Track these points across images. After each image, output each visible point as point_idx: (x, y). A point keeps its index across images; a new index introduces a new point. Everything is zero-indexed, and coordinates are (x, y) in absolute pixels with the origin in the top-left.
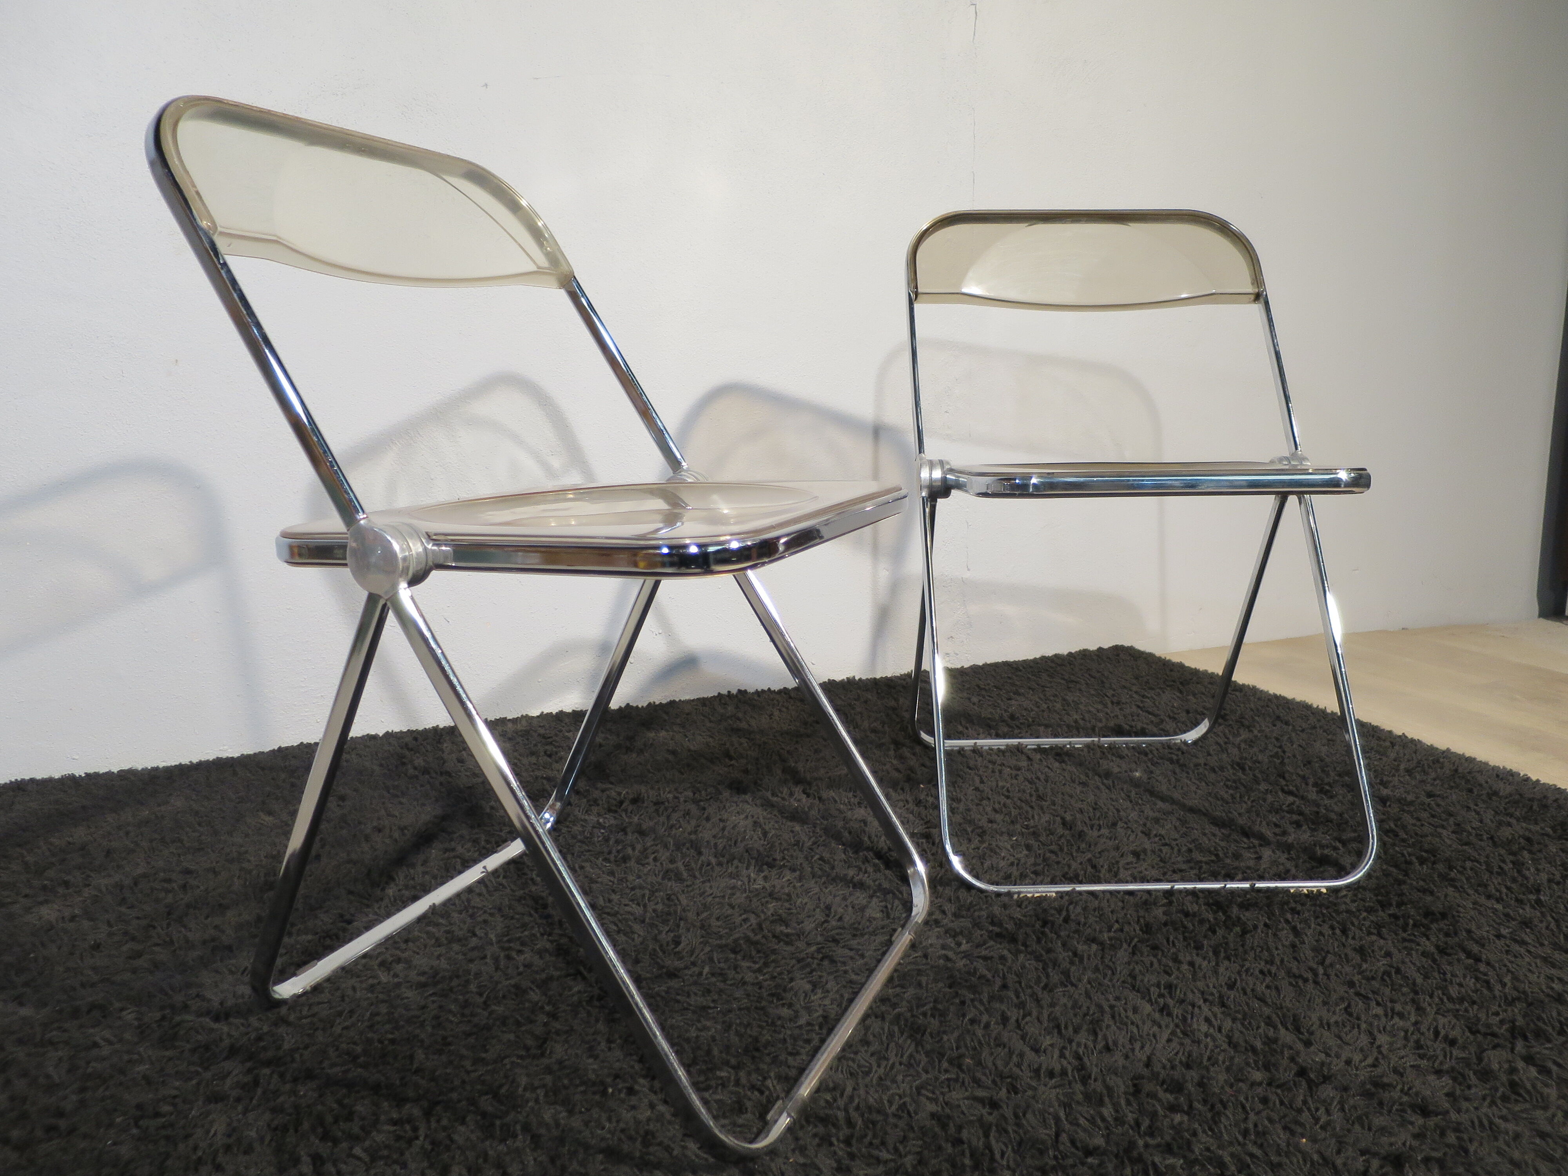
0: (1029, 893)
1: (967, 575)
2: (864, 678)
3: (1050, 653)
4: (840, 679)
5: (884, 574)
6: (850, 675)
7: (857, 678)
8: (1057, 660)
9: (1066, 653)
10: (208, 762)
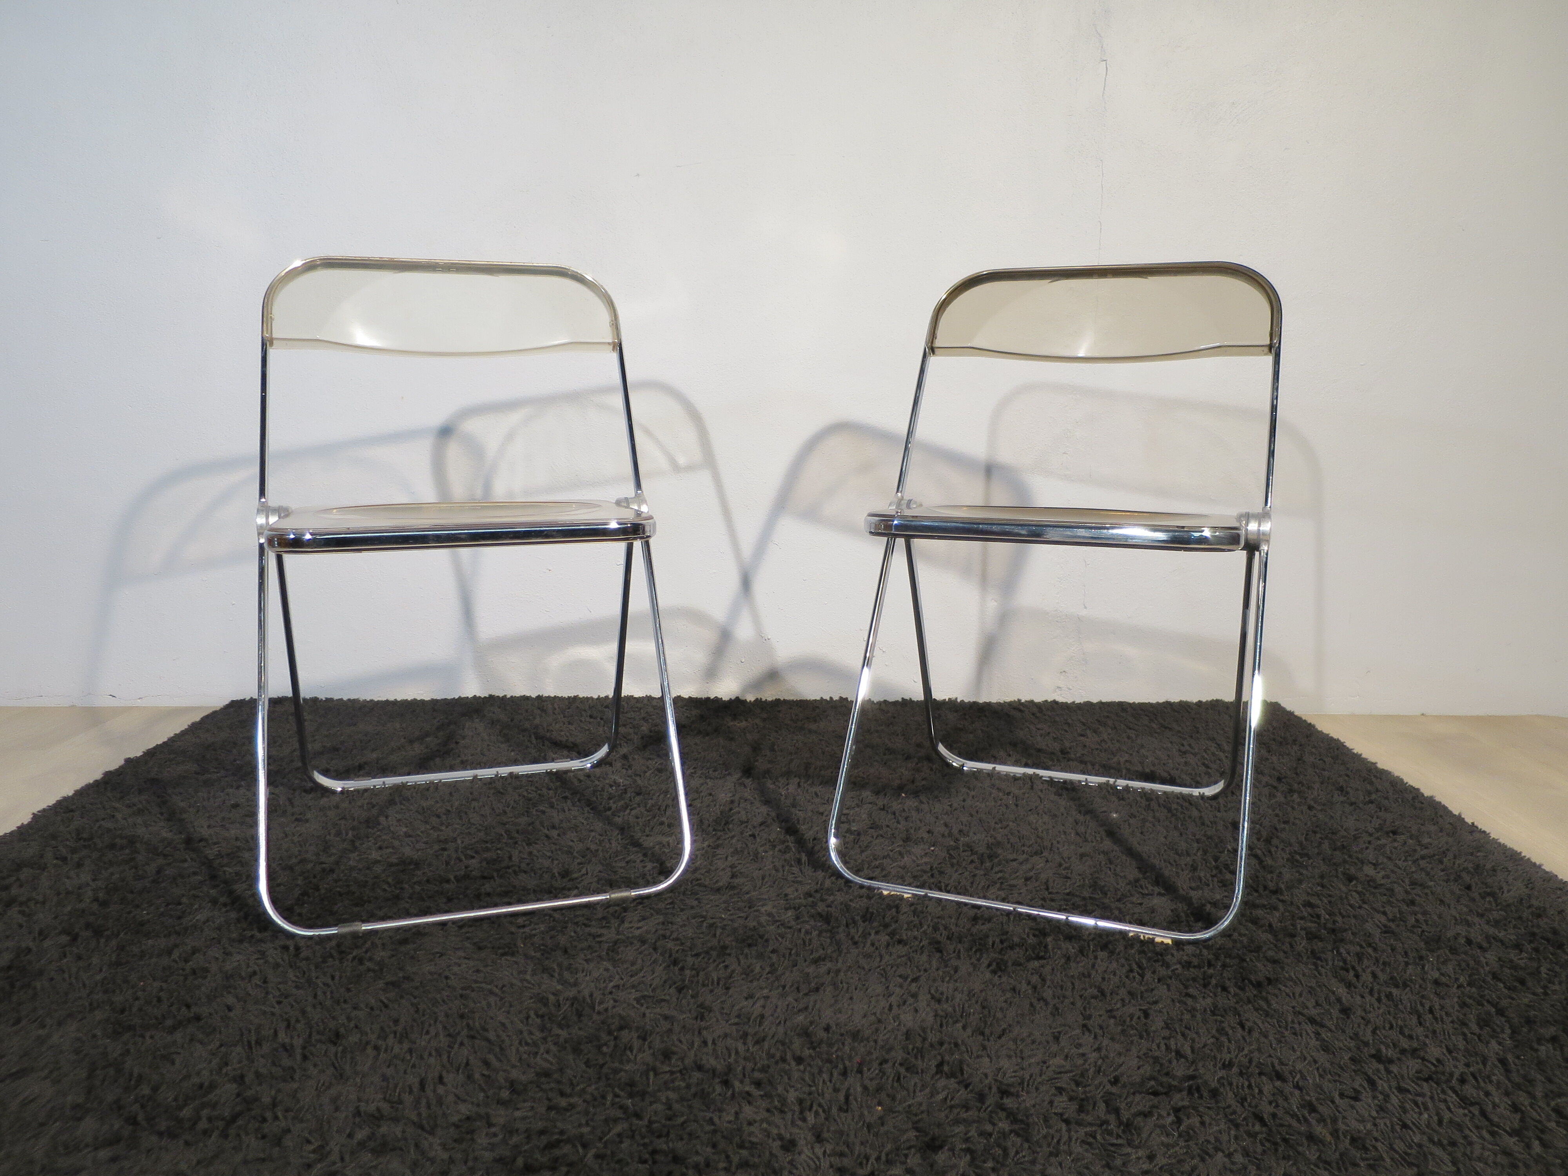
0: (886, 890)
1: (1083, 613)
2: (966, 701)
3: (1175, 698)
4: (942, 698)
5: (992, 605)
6: (953, 696)
7: (959, 700)
8: (1184, 706)
9: (1195, 700)
10: (422, 701)
